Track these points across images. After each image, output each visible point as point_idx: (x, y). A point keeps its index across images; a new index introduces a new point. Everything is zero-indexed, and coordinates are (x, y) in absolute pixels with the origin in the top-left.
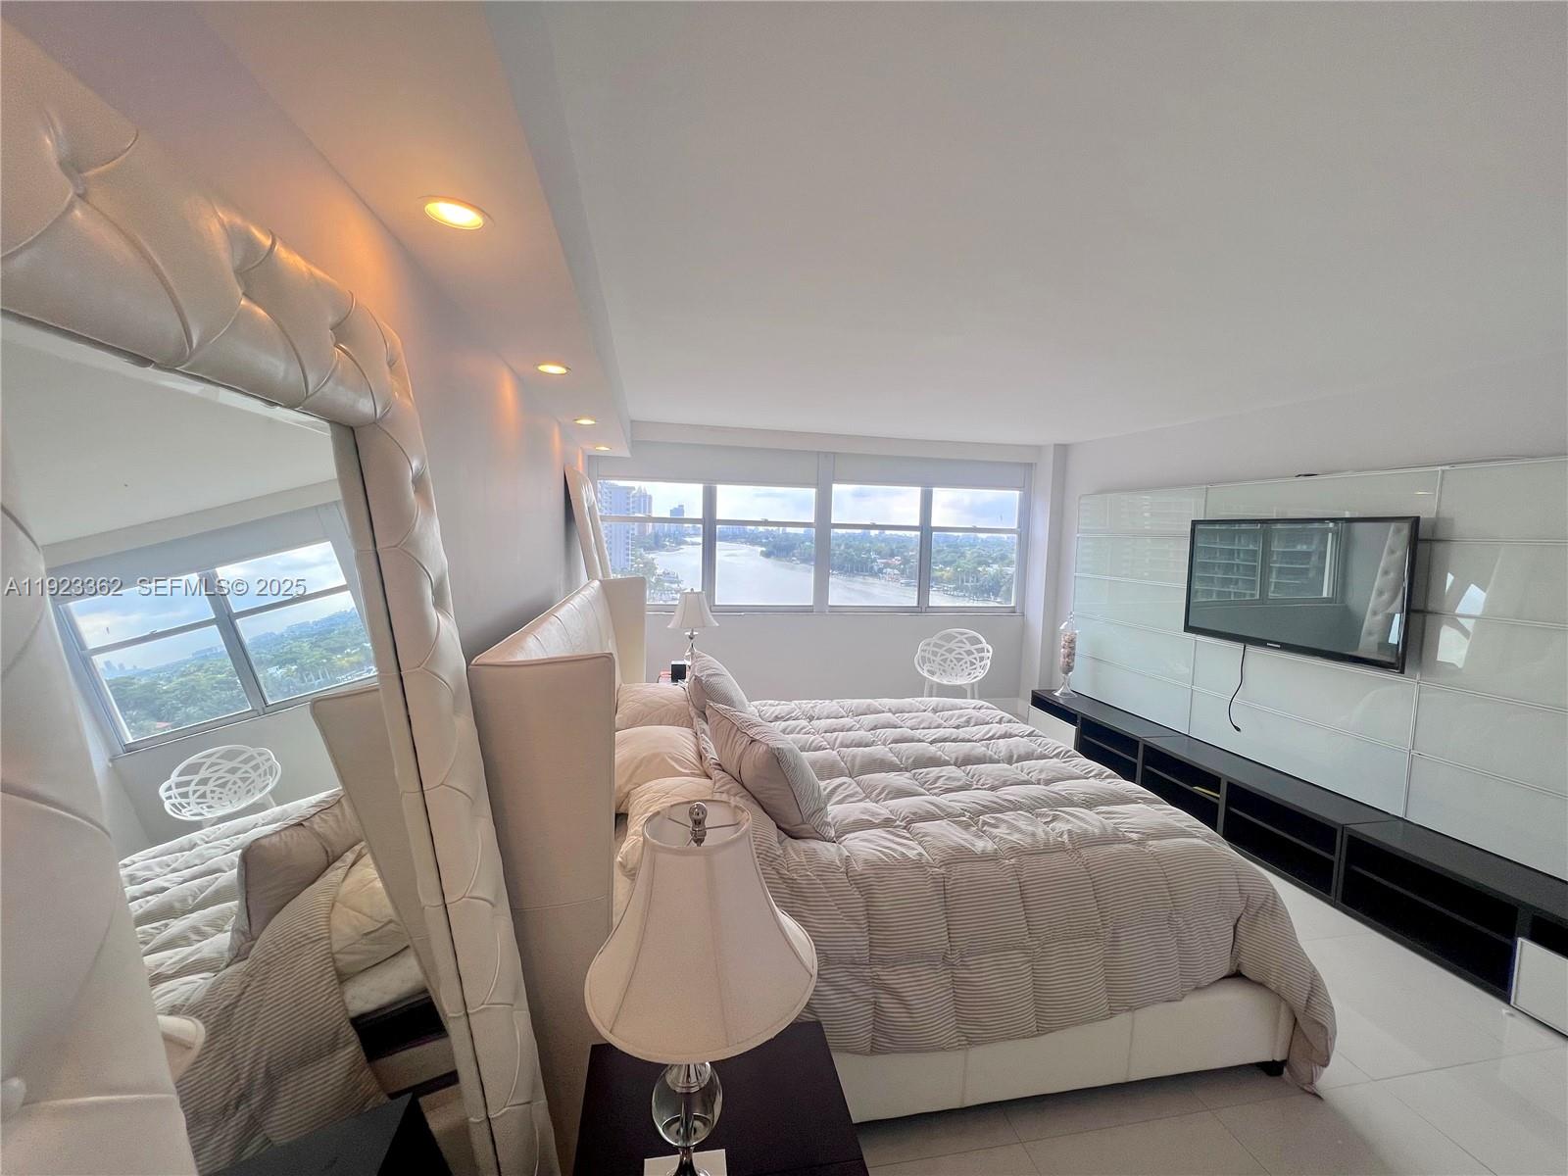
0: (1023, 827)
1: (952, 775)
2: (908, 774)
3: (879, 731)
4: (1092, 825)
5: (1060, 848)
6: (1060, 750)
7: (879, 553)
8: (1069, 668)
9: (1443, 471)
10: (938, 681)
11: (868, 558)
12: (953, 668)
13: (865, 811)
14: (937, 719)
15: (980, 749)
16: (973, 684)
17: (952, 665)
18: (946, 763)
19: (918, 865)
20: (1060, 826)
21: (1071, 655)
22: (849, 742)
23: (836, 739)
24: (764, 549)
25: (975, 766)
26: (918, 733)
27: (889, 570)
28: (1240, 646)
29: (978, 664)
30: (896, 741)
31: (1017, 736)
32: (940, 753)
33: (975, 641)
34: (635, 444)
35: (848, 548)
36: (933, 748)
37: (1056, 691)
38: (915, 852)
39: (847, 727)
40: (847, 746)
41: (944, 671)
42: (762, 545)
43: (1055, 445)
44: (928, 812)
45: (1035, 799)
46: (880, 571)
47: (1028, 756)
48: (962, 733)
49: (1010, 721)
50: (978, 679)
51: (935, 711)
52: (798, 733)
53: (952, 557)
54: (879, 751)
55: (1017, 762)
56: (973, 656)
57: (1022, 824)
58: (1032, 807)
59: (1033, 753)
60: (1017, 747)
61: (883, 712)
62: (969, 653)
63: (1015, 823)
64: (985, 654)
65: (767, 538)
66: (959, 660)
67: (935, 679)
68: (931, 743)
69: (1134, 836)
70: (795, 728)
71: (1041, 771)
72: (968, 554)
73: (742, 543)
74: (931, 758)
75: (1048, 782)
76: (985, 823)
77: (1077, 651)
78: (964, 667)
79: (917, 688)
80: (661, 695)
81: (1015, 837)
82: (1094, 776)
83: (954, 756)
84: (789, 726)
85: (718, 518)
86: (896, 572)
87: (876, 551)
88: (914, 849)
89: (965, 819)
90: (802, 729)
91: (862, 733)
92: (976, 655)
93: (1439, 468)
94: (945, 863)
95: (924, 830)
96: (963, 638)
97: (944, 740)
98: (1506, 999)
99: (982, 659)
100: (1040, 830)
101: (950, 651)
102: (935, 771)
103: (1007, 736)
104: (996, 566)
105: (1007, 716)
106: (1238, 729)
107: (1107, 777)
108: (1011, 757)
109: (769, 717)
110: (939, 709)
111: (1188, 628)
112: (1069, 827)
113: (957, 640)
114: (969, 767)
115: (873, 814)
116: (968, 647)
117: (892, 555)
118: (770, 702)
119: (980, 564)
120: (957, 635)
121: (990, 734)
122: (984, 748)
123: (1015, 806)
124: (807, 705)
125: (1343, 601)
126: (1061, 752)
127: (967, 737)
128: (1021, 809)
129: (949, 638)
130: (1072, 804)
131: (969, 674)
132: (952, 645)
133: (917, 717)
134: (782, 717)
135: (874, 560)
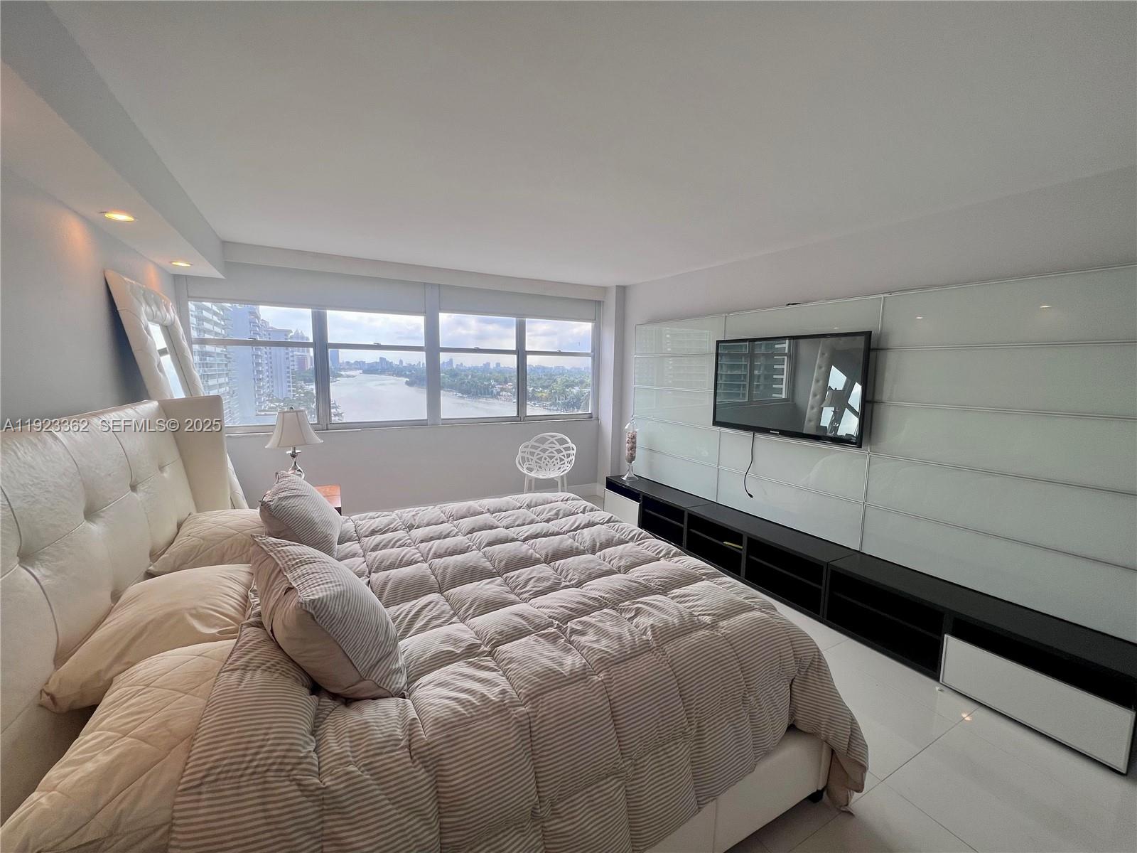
0: (609, 629)
1: (542, 575)
2: (499, 580)
3: (475, 534)
4: (669, 615)
5: (646, 648)
6: (634, 533)
7: (496, 381)
8: (632, 458)
9: (884, 297)
10: (535, 476)
11: (489, 385)
12: (547, 465)
13: (448, 639)
14: (530, 514)
15: (567, 542)
16: (562, 477)
17: (546, 462)
18: (537, 562)
19: (501, 708)
20: (644, 621)
21: (633, 448)
22: (443, 551)
23: (430, 549)
24: (408, 380)
25: (563, 561)
26: (511, 533)
27: (504, 393)
28: (750, 434)
29: (566, 460)
30: (490, 544)
31: (598, 524)
32: (531, 551)
33: (562, 442)
34: (229, 266)
35: (474, 377)
36: (525, 547)
37: (623, 476)
38: (497, 689)
39: (444, 534)
40: (441, 556)
41: (540, 467)
42: (406, 376)
43: (617, 286)
44: (515, 628)
45: (618, 592)
46: (498, 394)
47: (609, 543)
48: (552, 526)
49: (592, 510)
50: (566, 472)
51: (529, 507)
52: (392, 547)
53: (549, 382)
54: (472, 557)
55: (600, 550)
56: (562, 454)
57: (608, 626)
58: (614, 602)
59: (612, 540)
60: (599, 535)
61: (482, 513)
62: (559, 451)
63: (601, 625)
64: (571, 452)
65: (410, 371)
66: (551, 457)
67: (533, 475)
68: (524, 541)
69: (707, 619)
70: (390, 541)
71: (621, 558)
72: (559, 380)
73: (390, 375)
74: (522, 558)
75: (627, 569)
76: (573, 631)
77: (638, 444)
78: (555, 462)
79: (518, 485)
80: (229, 524)
81: (603, 644)
82: (664, 556)
83: (544, 553)
84: (384, 540)
85: (329, 342)
86: (509, 394)
87: (494, 379)
88: (496, 685)
89: (553, 630)
90: (396, 542)
91: (460, 538)
92: (565, 453)
93: (882, 296)
94: (532, 697)
95: (509, 655)
96: (553, 440)
97: (536, 536)
98: (937, 678)
99: (568, 456)
100: (626, 630)
101: (544, 450)
102: (525, 572)
103: (590, 524)
104: (577, 388)
105: (589, 505)
106: (751, 496)
107: (675, 555)
108: (594, 546)
109: (365, 531)
110: (533, 504)
111: (716, 423)
112: (650, 621)
113: (549, 441)
114: (558, 562)
115: (457, 641)
116: (558, 446)
117: (506, 382)
118: (371, 514)
119: (567, 386)
120: (548, 437)
121: (575, 526)
122: (571, 540)
123: (600, 604)
124: (407, 513)
125: (793, 401)
126: (635, 535)
127: (557, 530)
128: (606, 606)
129: (543, 441)
130: (650, 591)
131: (559, 468)
132: (546, 446)
133: (513, 515)
134: (378, 531)
135: (493, 387)
